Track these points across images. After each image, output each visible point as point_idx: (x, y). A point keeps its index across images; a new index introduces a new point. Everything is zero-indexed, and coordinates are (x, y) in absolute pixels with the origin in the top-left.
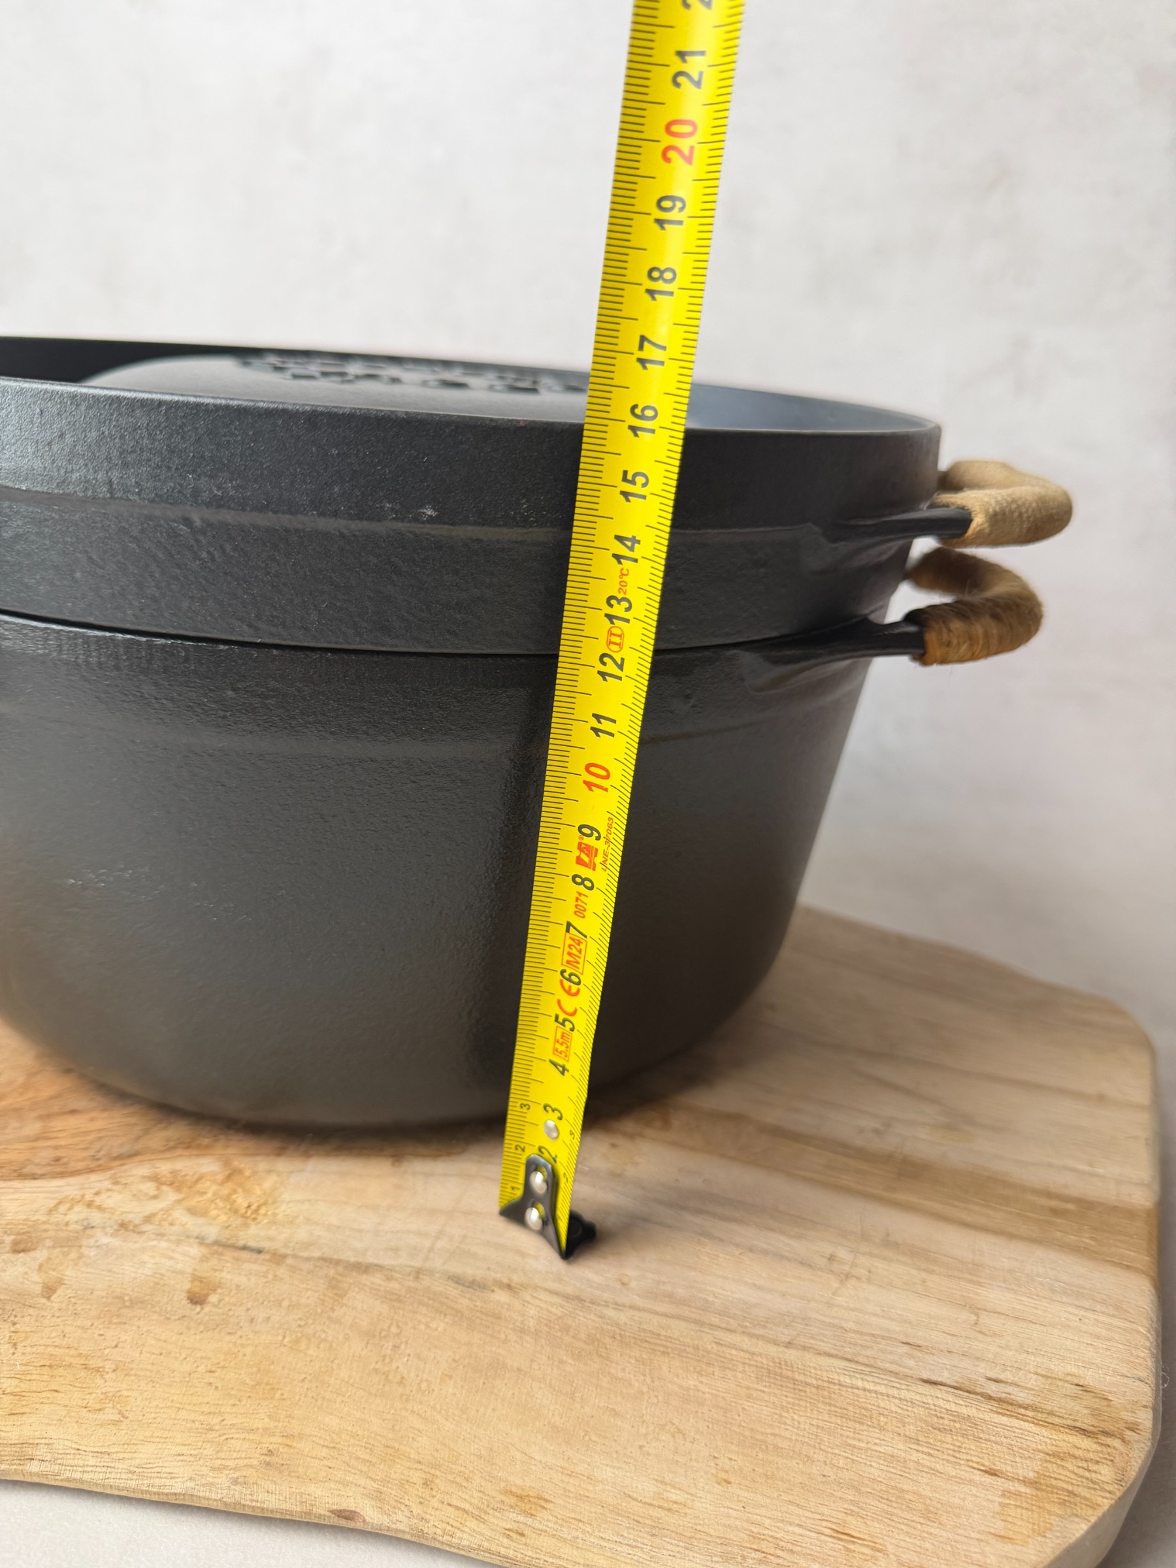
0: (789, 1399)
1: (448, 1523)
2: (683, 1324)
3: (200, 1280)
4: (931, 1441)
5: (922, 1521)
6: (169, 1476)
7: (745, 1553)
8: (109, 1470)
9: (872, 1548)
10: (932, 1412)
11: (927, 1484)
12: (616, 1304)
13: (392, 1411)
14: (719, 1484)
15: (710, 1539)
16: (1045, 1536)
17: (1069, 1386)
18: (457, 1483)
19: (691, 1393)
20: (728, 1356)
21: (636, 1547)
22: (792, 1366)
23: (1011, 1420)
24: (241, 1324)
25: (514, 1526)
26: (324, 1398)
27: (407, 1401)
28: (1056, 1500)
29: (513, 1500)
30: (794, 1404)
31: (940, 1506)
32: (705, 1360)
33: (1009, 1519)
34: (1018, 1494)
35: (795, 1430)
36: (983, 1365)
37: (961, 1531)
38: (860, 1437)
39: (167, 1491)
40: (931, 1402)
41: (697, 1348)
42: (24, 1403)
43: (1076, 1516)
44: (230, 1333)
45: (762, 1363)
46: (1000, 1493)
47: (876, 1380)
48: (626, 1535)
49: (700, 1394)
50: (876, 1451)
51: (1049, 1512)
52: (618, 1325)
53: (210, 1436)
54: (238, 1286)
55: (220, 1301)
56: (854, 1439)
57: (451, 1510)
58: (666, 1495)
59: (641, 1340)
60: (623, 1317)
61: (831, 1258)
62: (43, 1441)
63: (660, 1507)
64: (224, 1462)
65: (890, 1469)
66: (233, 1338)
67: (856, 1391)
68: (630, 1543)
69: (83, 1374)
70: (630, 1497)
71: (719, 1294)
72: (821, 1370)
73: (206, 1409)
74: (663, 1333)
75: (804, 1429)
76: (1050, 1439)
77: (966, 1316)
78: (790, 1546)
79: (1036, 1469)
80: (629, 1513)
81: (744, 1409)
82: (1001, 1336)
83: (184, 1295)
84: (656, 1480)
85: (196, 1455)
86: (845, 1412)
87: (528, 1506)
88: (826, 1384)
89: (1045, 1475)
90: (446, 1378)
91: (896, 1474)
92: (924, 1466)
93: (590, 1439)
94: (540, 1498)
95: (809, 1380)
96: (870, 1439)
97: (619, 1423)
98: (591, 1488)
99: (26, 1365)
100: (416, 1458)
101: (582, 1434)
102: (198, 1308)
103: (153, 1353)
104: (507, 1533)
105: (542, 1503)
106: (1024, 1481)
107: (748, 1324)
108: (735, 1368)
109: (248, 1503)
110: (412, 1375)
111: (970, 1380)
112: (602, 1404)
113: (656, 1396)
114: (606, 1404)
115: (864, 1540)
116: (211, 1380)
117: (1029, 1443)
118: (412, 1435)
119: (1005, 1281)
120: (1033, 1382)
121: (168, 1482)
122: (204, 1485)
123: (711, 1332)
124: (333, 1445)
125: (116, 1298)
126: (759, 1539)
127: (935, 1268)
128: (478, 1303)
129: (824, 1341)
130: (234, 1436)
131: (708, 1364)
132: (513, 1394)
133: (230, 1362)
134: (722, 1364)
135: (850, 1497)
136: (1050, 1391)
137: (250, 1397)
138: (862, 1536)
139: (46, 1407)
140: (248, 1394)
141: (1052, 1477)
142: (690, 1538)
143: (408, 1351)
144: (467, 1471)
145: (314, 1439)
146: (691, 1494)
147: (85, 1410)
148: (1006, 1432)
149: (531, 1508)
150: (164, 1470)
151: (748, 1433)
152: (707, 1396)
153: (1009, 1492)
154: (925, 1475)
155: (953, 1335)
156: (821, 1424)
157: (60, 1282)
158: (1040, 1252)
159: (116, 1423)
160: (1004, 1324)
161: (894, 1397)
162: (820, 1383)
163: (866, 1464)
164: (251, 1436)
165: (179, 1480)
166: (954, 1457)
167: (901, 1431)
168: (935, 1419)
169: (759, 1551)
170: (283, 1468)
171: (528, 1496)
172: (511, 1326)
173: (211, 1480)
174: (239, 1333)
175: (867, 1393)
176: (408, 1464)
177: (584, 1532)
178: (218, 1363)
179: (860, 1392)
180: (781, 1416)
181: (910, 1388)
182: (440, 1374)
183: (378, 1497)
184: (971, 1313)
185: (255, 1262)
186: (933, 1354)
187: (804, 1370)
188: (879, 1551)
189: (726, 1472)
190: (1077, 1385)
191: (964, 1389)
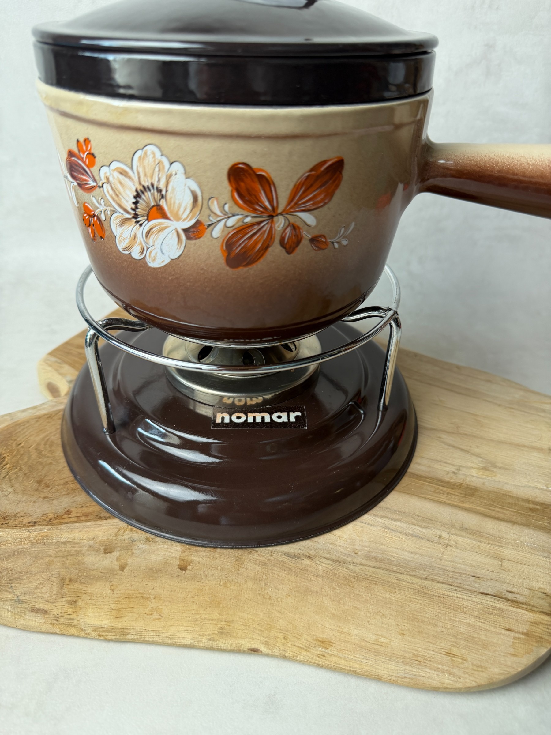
0: (427, 602)
1: (295, 652)
2: (382, 571)
3: (183, 560)
4: (485, 618)
5: (481, 649)
6: (183, 638)
7: (412, 661)
8: (159, 637)
9: (463, 659)
10: (485, 606)
11: (483, 635)
12: (354, 563)
13: (268, 610)
14: (400, 635)
15: (398, 656)
16: (530, 654)
17: (540, 593)
18: (296, 637)
19: (387, 600)
20: (401, 585)
21: (369, 660)
22: (428, 589)
23: (517, 609)
24: (202, 578)
25: (321, 653)
26: (240, 606)
27: (273, 606)
28: (535, 640)
29: (319, 643)
30: (429, 604)
31: (488, 643)
32: (392, 587)
33: (516, 648)
34: (519, 638)
35: (430, 614)
36: (505, 585)
37: (497, 653)
38: (456, 616)
39: (183, 644)
40: (484, 602)
41: (388, 582)
42: (121, 613)
43: (543, 646)
44: (198, 581)
45: (415, 587)
46: (512, 638)
47: (462, 594)
48: (365, 655)
49: (391, 600)
50: (463, 622)
51: (532, 645)
52: (355, 572)
53: (197, 623)
54: (199, 562)
55: (192, 569)
56: (453, 617)
57: (296, 648)
58: (379, 640)
59: (366, 579)
60: (357, 569)
61: (440, 537)
62: (131, 627)
63: (377, 644)
64: (204, 633)
65: (468, 629)
66: (200, 583)
67: (454, 598)
68: (367, 658)
69: (142, 600)
70: (365, 641)
71: (396, 556)
72: (439, 590)
73: (194, 612)
74: (375, 576)
75: (434, 614)
76: (533, 617)
77: (496, 562)
78: (429, 659)
79: (527, 628)
80: (365, 647)
81: (409, 606)
82: (512, 571)
83: (177, 567)
84: (375, 634)
85: (192, 630)
86: (450, 606)
87: (325, 645)
88: (442, 596)
89: (530, 631)
90: (288, 596)
91: (471, 631)
92: (482, 628)
93: (348, 619)
94: (330, 642)
95: (435, 594)
96: (460, 617)
97: (359, 612)
98: (350, 638)
99: (119, 598)
100: (280, 628)
101: (345, 617)
102: (184, 572)
103: (169, 591)
104: (318, 655)
105: (331, 644)
106: (522, 633)
107: (408, 570)
108: (404, 589)
109: (216, 647)
110: (274, 595)
111: (500, 592)
112: (351, 605)
113: (373, 601)
114: (353, 605)
115: (458, 656)
116: (194, 600)
117: (524, 618)
118: (276, 619)
119: (512, 545)
120: (526, 592)
121: (183, 641)
122: (197, 641)
123: (394, 574)
124: (246, 624)
125: (150, 569)
126: (417, 656)
127: (483, 540)
128: (298, 565)
129: (440, 577)
130: (207, 622)
131: (394, 588)
132: (315, 602)
133: (200, 593)
134: (399, 588)
135: (453, 640)
136: (532, 596)
137: (210, 607)
138: (458, 655)
139: (130, 614)
140: (209, 606)
141: (533, 632)
142: (390, 656)
143: (271, 586)
144: (300, 633)
145: (238, 622)
146: (389, 639)
147: (146, 615)
148: (515, 614)
149: (327, 646)
150: (181, 636)
151: (411, 616)
152: (394, 601)
153: (516, 637)
154: (482, 631)
155: (492, 572)
156: (440, 611)
157: (126, 564)
158: (526, 530)
159: (159, 619)
160: (513, 566)
161: (469, 600)
162: (439, 595)
163: (458, 627)
164: (213, 622)
165: (187, 640)
166: (494, 624)
167: (473, 614)
168: (486, 609)
169: (417, 661)
170: (227, 634)
171: (325, 641)
172: (312, 574)
173: (200, 639)
174: (202, 581)
175: (458, 599)
176: (277, 631)
177: (348, 654)
178: (195, 594)
179: (456, 599)
180: (424, 608)
181: (476, 597)
182: (285, 595)
183: (266, 643)
184: (499, 561)
185: (204, 551)
186: (485, 581)
187: (433, 590)
188: (465, 660)
189: (403, 630)
190: (543, 593)
191: (498, 596)
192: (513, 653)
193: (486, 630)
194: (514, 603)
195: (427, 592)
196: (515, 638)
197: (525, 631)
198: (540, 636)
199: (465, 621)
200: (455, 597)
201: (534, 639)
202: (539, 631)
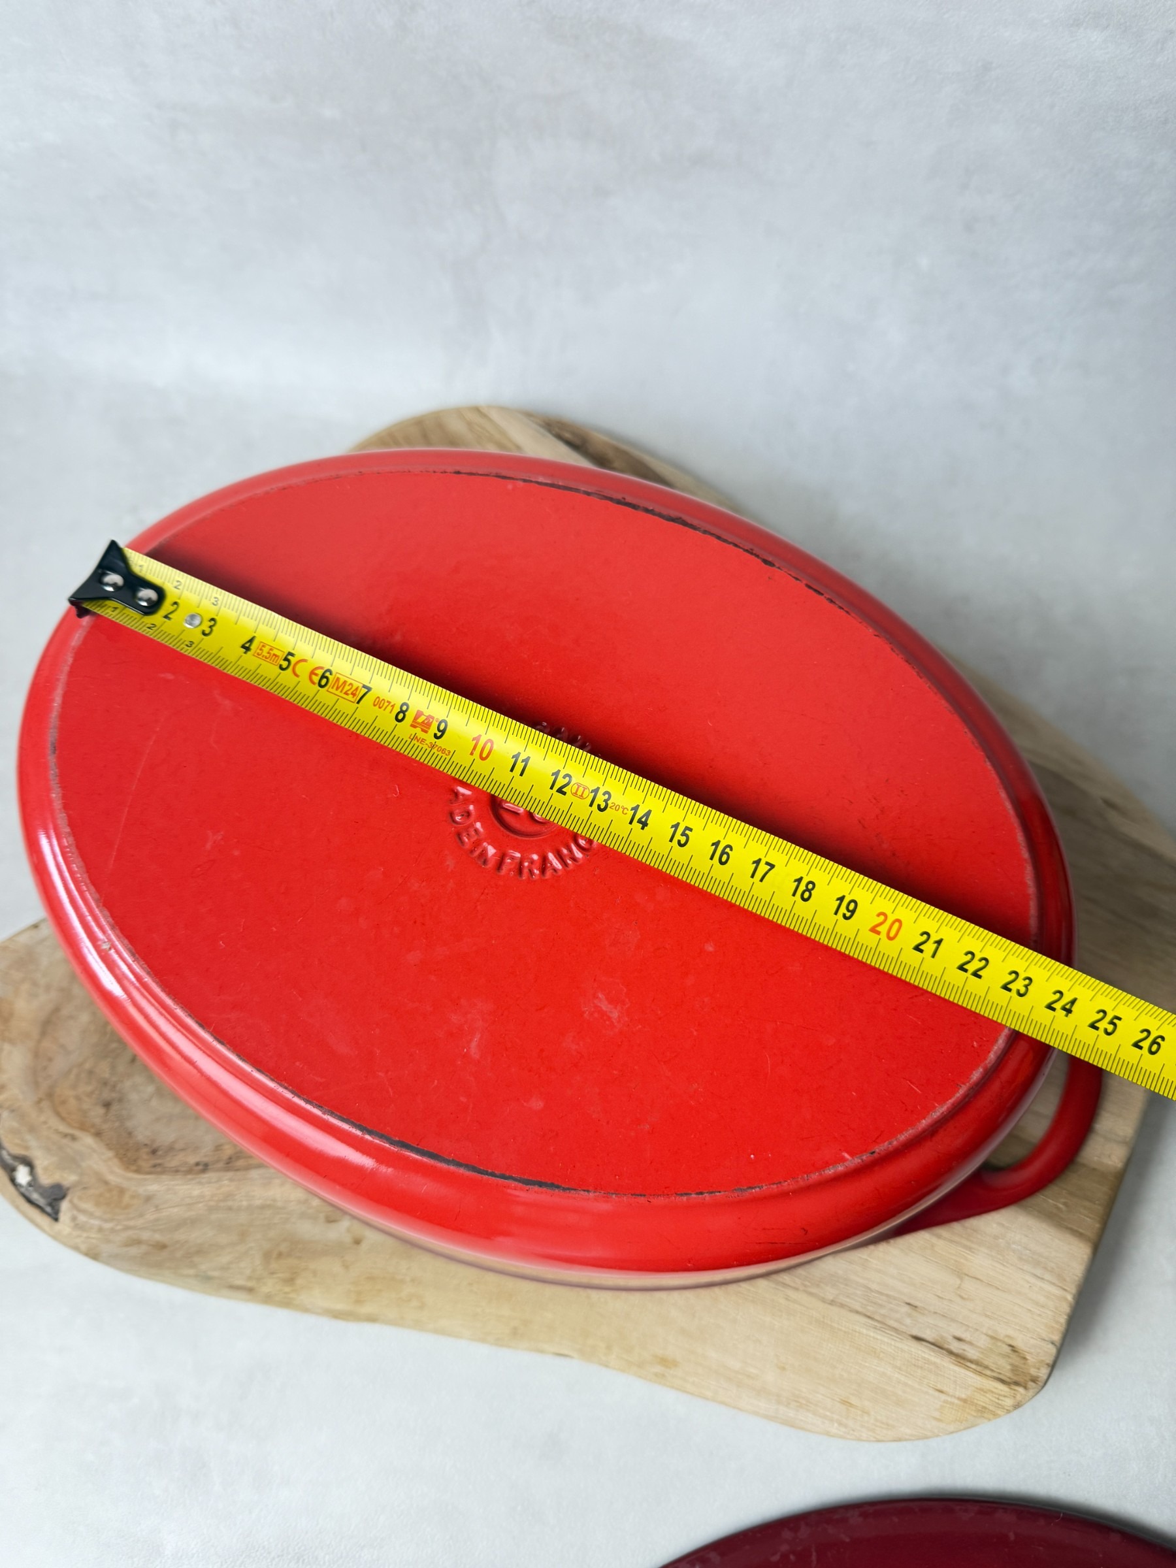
0: (826, 1337)
4: (909, 1370)
9: (863, 1412)
10: (913, 1357)
11: (901, 1389)
14: (779, 1368)
15: (770, 1393)
17: (1005, 1347)
19: (767, 1324)
20: (792, 1308)
25: (659, 1372)
29: (659, 1361)
30: (829, 1339)
31: (905, 1400)
33: (944, 1412)
34: (953, 1403)
35: (828, 1351)
36: (954, 1325)
37: (915, 1413)
38: (867, 1361)
40: (913, 1351)
45: (813, 1314)
46: (943, 1401)
47: (886, 1334)
49: (772, 1326)
50: (874, 1369)
56: (862, 1361)
57: (623, 1361)
58: (747, 1370)
63: (744, 1375)
64: (489, 1330)
65: (880, 1379)
67: (869, 1338)
69: (393, 1283)
70: (726, 1367)
75: (834, 1352)
76: (981, 1382)
77: (954, 1280)
78: (815, 1403)
79: (968, 1394)
81: (798, 1337)
82: (973, 1300)
84: (742, 1362)
86: (860, 1347)
87: (667, 1364)
88: (850, 1332)
89: (971, 1397)
91: (883, 1382)
92: (901, 1381)
93: (704, 1338)
94: (674, 1361)
96: (872, 1363)
98: (704, 1360)
99: (358, 1277)
100: (601, 1336)
101: (699, 1334)
106: (958, 1398)
107: (808, 1284)
108: (795, 1315)
111: (942, 1337)
115: (858, 1407)
117: (968, 1382)
119: (989, 1247)
124: (551, 1326)
126: (798, 1396)
129: (855, 1300)
135: (854, 1388)
138: (858, 1405)
142: (759, 1391)
144: (631, 1345)
146: (762, 1372)
149: (669, 1365)
151: (799, 1349)
152: (777, 1327)
154: (900, 1385)
155: (941, 1298)
156: (844, 1350)
157: (364, 1237)
158: (1022, 1218)
160: (977, 1289)
161: (893, 1345)
162: (847, 1330)
164: (502, 1319)
166: (920, 1380)
167: (892, 1362)
168: (913, 1361)
169: (798, 1402)
170: (524, 1336)
171: (667, 1359)
175: (875, 1340)
176: (596, 1338)
177: (699, 1379)
180: (820, 1343)
181: (902, 1340)
183: (581, 1351)
184: (958, 1277)
186: (923, 1314)
187: (839, 1322)
188: (866, 1413)
190: (1010, 1346)
191: (937, 1345)
192: (938, 1417)
193: (906, 1385)
194: (959, 1360)
195: (829, 1323)
196: (946, 1402)
197: (963, 1396)
198: (984, 1405)
199: (878, 1368)
200: (870, 1336)
201: (974, 1408)
202: (982, 1400)
